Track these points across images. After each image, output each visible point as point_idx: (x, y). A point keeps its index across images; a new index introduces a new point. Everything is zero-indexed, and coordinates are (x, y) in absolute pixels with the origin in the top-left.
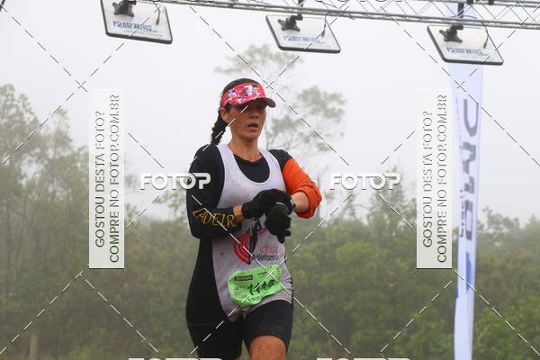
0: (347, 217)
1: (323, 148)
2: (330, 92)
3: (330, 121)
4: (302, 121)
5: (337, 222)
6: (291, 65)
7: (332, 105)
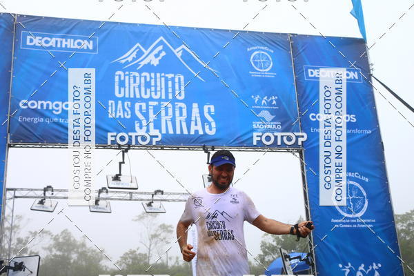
0: (176, 265)
1: (167, 243)
2: (169, 224)
3: (169, 234)
4: (160, 235)
5: (173, 266)
7: (169, 229)
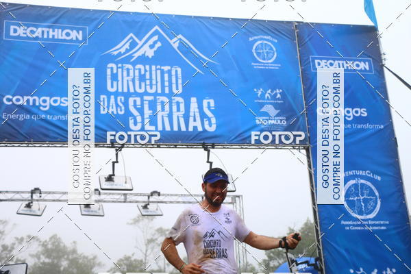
6: (152, 220)
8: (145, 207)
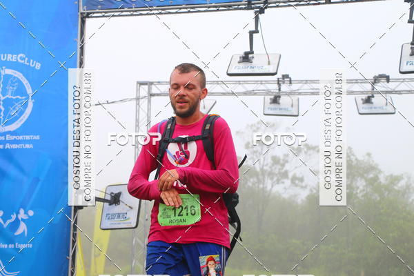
8: (368, 100)
